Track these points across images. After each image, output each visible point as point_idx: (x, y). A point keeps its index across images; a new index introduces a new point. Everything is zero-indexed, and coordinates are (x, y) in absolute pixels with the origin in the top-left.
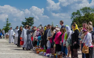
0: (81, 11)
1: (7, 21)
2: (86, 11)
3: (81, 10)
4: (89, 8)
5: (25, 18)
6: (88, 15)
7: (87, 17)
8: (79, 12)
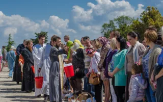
0: (115, 22)
1: (10, 38)
2: (123, 22)
3: (115, 20)
4: (127, 18)
5: (36, 33)
6: (124, 28)
7: (123, 31)
8: (113, 23)
